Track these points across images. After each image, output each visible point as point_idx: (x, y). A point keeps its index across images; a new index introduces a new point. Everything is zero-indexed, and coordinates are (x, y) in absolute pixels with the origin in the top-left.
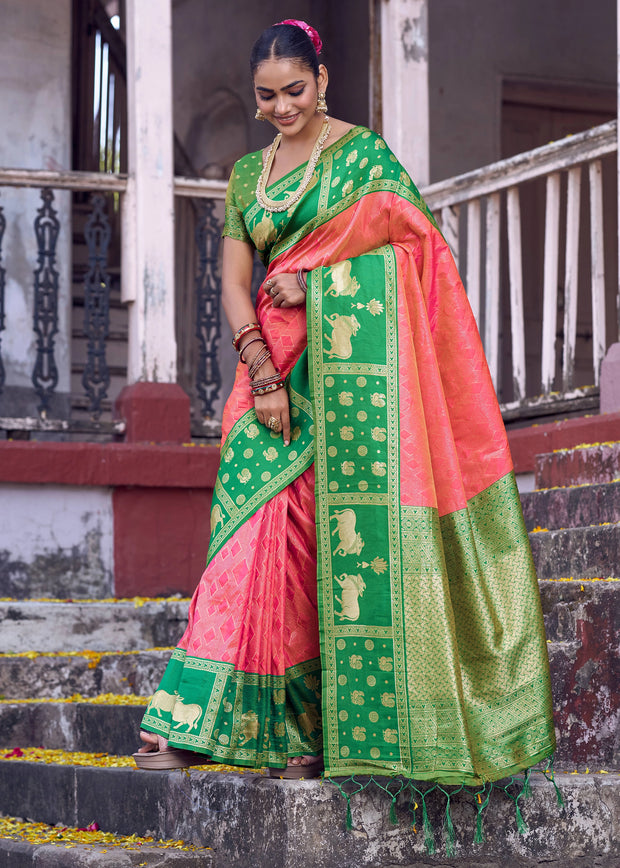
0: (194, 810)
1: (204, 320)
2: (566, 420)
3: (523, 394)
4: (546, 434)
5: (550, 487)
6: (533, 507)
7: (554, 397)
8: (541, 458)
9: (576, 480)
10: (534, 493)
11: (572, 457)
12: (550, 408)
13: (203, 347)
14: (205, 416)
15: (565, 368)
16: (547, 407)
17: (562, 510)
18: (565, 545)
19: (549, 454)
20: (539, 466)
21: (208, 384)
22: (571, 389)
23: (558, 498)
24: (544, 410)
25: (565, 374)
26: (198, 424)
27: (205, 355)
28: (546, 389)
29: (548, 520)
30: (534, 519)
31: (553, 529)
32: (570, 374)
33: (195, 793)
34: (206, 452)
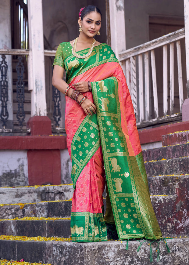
0: (54, 254)
1: (55, 95)
2: (172, 124)
3: (158, 116)
4: (165, 129)
5: (167, 146)
6: (162, 152)
7: (167, 117)
8: (164, 136)
9: (175, 143)
10: (161, 148)
11: (174, 136)
12: (166, 120)
13: (55, 104)
14: (56, 126)
15: (171, 107)
16: (165, 120)
17: (170, 153)
18: (172, 164)
19: (166, 135)
20: (163, 139)
21: (57, 116)
22: (173, 114)
23: (169, 149)
24: (164, 121)
25: (171, 109)
26: (54, 129)
27: (56, 107)
28: (165, 114)
29: (166, 156)
30: (162, 156)
31: (168, 159)
32: (173, 109)
33: (54, 248)
34: (57, 138)
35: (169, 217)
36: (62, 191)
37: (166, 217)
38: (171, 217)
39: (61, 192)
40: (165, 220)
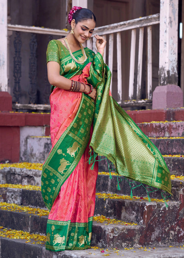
3: (121, 99)
4: (133, 114)
7: (134, 101)
11: (149, 126)
15: (137, 92)
16: (131, 104)
19: (141, 124)
22: (140, 99)
25: (137, 94)
28: (130, 98)
32: (139, 94)
35: (172, 225)
36: (32, 176)
37: (169, 224)
38: (174, 225)
39: (30, 176)
40: (168, 228)
